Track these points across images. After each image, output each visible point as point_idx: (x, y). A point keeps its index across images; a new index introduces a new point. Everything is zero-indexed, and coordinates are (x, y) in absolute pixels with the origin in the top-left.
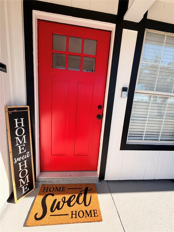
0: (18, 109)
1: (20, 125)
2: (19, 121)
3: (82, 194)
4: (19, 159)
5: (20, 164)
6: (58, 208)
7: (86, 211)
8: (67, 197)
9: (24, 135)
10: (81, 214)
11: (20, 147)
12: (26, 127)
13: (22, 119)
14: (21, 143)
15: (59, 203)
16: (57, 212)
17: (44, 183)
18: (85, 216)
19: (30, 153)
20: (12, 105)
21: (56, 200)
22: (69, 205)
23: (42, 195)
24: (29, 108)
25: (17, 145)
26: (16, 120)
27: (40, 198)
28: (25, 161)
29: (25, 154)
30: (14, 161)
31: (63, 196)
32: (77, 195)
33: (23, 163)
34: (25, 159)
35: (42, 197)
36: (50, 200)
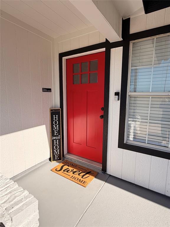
0: (55, 110)
1: (56, 119)
2: (56, 116)
3: (84, 173)
4: (54, 138)
5: (55, 141)
6: (67, 171)
7: (80, 180)
8: (75, 170)
9: (57, 125)
10: (76, 179)
11: (55, 131)
12: (59, 120)
13: (57, 116)
14: (56, 129)
15: (69, 170)
16: (66, 172)
17: (67, 159)
18: (78, 180)
19: (60, 136)
20: (54, 108)
21: (68, 168)
22: (73, 173)
23: (64, 164)
24: (61, 110)
25: (54, 129)
26: (54, 116)
27: (62, 165)
28: (58, 140)
29: (58, 136)
30: (52, 138)
31: (73, 169)
32: (81, 172)
33: (56, 141)
34: (57, 139)
35: (63, 165)
36: (66, 167)
